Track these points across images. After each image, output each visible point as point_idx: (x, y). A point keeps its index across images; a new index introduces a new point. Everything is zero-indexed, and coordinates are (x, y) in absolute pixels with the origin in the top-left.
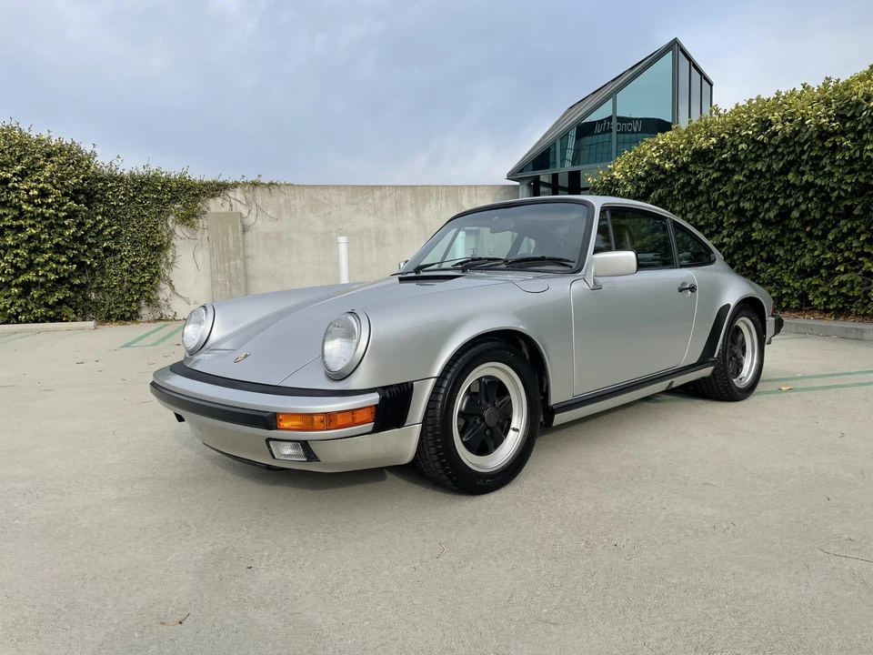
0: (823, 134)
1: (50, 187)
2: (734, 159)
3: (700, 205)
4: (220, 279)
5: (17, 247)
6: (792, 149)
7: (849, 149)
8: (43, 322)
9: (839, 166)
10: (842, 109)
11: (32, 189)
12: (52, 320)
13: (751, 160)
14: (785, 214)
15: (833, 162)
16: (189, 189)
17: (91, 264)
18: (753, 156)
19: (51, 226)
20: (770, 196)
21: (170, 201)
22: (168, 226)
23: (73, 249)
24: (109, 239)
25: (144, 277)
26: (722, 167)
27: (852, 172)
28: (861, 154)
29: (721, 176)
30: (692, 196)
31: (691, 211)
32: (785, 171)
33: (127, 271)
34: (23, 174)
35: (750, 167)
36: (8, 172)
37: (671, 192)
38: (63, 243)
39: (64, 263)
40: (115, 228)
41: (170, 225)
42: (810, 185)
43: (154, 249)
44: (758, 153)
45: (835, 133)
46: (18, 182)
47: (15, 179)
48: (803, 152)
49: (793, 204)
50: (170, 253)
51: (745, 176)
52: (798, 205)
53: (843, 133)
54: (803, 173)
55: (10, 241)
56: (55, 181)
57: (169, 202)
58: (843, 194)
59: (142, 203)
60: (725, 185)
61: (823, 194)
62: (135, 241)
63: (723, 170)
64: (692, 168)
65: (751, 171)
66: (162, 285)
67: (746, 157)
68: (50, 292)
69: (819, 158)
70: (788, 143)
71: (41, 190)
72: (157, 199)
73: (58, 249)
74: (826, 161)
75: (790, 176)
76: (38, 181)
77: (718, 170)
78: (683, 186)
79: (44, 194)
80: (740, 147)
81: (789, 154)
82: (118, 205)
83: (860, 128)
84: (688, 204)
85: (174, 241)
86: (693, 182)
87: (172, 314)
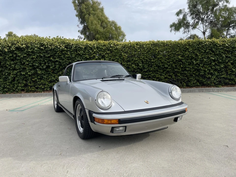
0: (63, 50)
2: (32, 52)
3: (17, 63)
6: (52, 52)
7: (68, 55)
9: (65, 58)
10: (66, 46)
13: (38, 53)
14: (48, 67)
15: (64, 57)
18: (39, 52)
20: (43, 63)
26: (27, 53)
27: (68, 60)
28: (71, 56)
29: (27, 56)
30: (13, 60)
31: (13, 64)
32: (49, 57)
35: (37, 55)
37: (5, 58)
42: (57, 61)
44: (40, 51)
45: (65, 51)
48: (56, 54)
49: (51, 65)
51: (36, 57)
52: (52, 65)
53: (67, 51)
54: (55, 58)
58: (66, 64)
60: (27, 58)
61: (60, 64)
63: (27, 54)
64: (15, 52)
65: (38, 56)
67: (36, 52)
69: (60, 55)
70: (51, 50)
74: (62, 56)
75: (51, 58)
77: (26, 54)
78: (10, 57)
80: (35, 49)
81: (51, 53)
83: (71, 50)
84: (12, 62)
86: (15, 56)
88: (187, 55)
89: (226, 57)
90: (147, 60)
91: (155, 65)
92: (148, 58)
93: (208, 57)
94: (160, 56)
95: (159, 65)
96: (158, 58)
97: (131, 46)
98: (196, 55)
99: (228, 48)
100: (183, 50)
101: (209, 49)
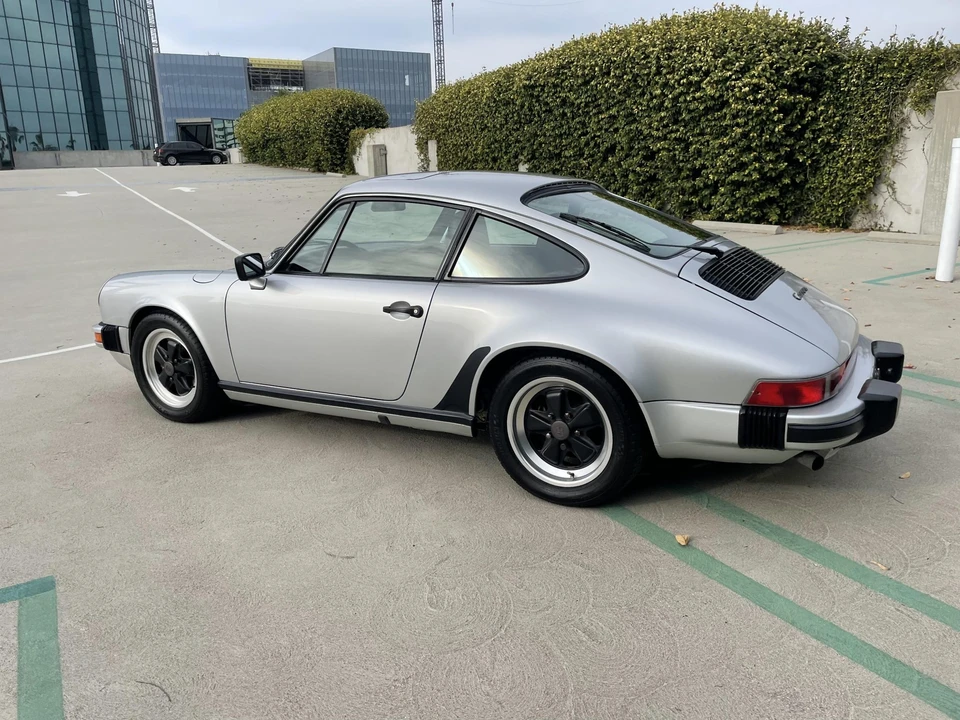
1: (763, 81)
4: (936, 184)
5: (733, 145)
8: (747, 222)
11: (745, 86)
12: (758, 221)
16: (933, 62)
17: (804, 162)
19: (763, 123)
21: (908, 80)
22: (902, 113)
23: (787, 146)
24: (829, 133)
25: (855, 178)
33: (842, 169)
34: (744, 70)
36: (731, 70)
38: (774, 140)
39: (771, 161)
40: (837, 119)
41: (905, 111)
43: (877, 143)
46: (735, 80)
47: (734, 77)
50: (899, 147)
55: (725, 140)
56: (768, 74)
57: (907, 82)
59: (875, 85)
62: (859, 134)
66: (883, 188)
68: (757, 192)
71: (755, 85)
72: (892, 78)
73: (770, 146)
76: (753, 76)
79: (756, 88)
82: (849, 90)
85: (906, 132)
87: (887, 224)
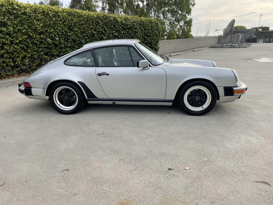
88: (99, 29)
89: (124, 34)
90: (63, 32)
91: (71, 40)
92: (64, 30)
93: (112, 33)
94: (76, 29)
95: (75, 40)
96: (74, 31)
97: (43, 12)
98: (105, 30)
99: (124, 25)
100: (95, 24)
101: (113, 25)
